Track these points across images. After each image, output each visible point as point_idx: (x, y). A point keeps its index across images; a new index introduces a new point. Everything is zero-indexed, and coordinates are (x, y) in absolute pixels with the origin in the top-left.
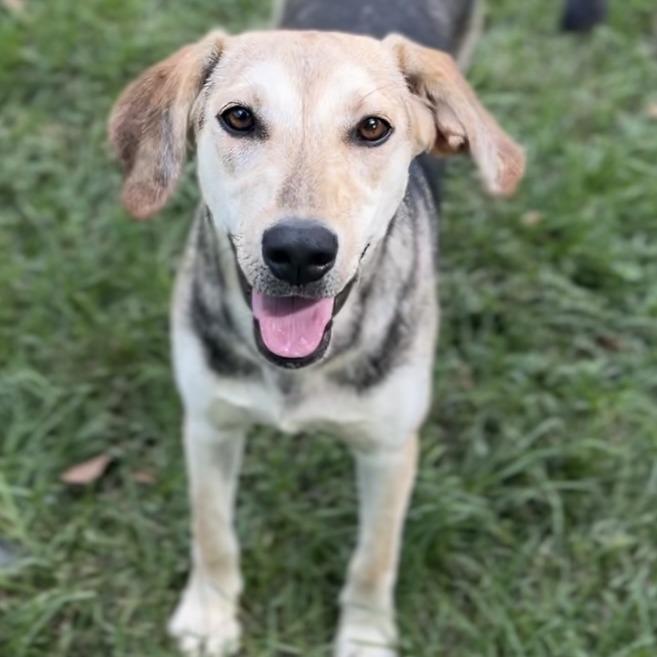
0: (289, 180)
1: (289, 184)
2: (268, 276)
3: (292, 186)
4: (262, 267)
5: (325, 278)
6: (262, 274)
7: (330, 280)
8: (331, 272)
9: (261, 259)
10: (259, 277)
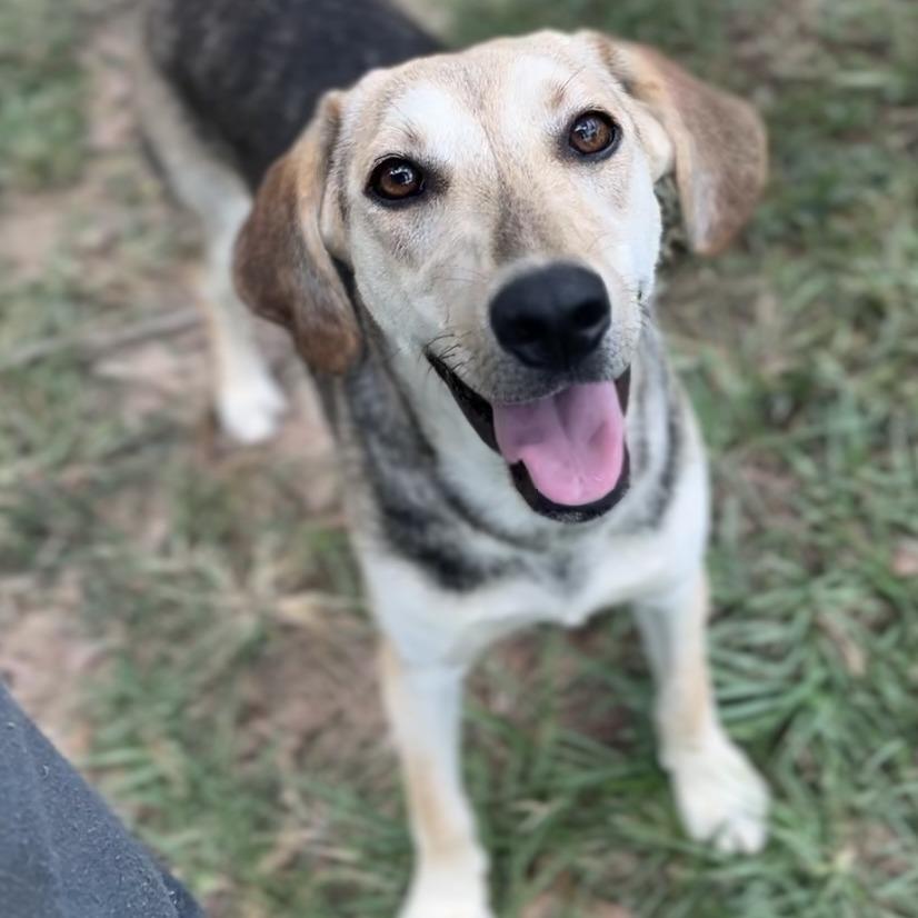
0: (501, 226)
1: (502, 231)
2: (517, 372)
3: (508, 231)
4: (503, 362)
5: (604, 344)
6: (506, 372)
7: (611, 346)
8: (610, 333)
9: (498, 349)
10: (503, 378)
